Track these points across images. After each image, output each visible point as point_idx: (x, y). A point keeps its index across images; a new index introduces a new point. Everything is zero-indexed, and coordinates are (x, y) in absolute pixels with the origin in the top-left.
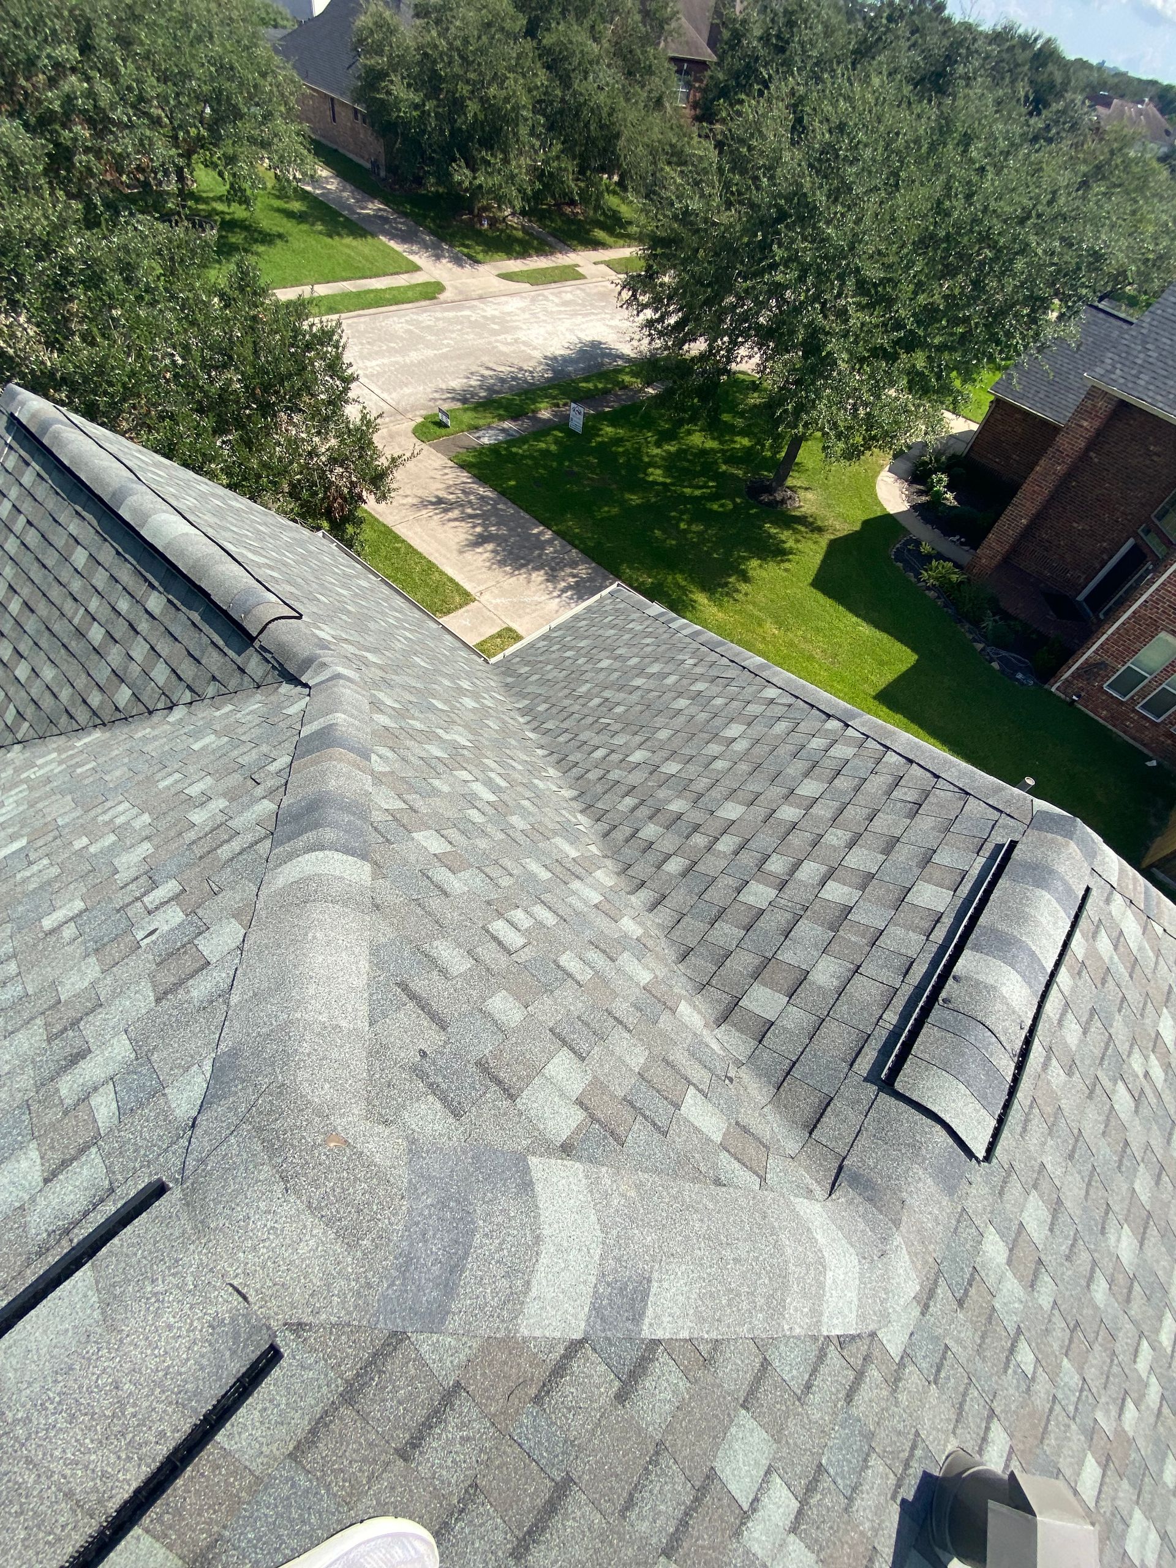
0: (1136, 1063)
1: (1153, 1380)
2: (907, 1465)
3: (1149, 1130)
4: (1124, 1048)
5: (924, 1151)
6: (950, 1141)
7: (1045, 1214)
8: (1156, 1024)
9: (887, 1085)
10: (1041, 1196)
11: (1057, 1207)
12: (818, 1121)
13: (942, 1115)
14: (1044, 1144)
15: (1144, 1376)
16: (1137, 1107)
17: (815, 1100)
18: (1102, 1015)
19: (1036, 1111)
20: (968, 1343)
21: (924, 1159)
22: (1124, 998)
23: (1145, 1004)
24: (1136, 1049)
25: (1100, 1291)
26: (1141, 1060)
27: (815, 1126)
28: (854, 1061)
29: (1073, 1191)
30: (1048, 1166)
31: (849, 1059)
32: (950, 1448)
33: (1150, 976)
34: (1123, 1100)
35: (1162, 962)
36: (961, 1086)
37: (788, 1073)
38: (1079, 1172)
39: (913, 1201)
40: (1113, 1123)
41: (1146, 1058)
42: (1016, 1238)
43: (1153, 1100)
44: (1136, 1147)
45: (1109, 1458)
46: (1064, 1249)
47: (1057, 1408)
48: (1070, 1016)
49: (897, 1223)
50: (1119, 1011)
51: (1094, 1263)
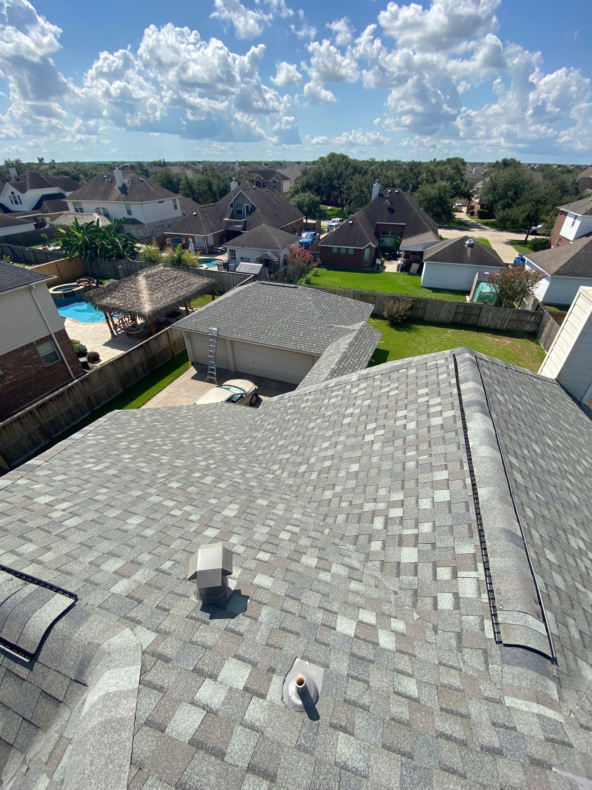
0: (56, 515)
1: (184, 509)
2: (197, 620)
3: (90, 510)
4: (47, 521)
5: (67, 633)
6: (64, 618)
7: (112, 561)
8: (41, 505)
9: (33, 657)
10: (104, 563)
11: (111, 555)
12: (54, 698)
13: (48, 625)
14: (80, 562)
15: (182, 512)
16: (78, 515)
17: (43, 702)
18: (25, 531)
19: (63, 568)
20: (157, 595)
21: (70, 633)
22: (20, 520)
23: (28, 509)
24: (50, 515)
25: (149, 532)
26: (56, 513)
27: (57, 700)
28: (21, 678)
29: (106, 546)
30: (91, 560)
31: (20, 681)
32: (194, 599)
33: (13, 506)
34: (73, 522)
35: (7, 500)
36: (34, 615)
37: (30, 722)
38: (99, 543)
39: (89, 637)
40: (82, 527)
41: (56, 510)
42: (120, 574)
43: (77, 507)
44: (95, 516)
45: (206, 525)
46: (129, 549)
47: (187, 549)
48: (17, 550)
49: (99, 645)
50: (26, 522)
51: (138, 535)
